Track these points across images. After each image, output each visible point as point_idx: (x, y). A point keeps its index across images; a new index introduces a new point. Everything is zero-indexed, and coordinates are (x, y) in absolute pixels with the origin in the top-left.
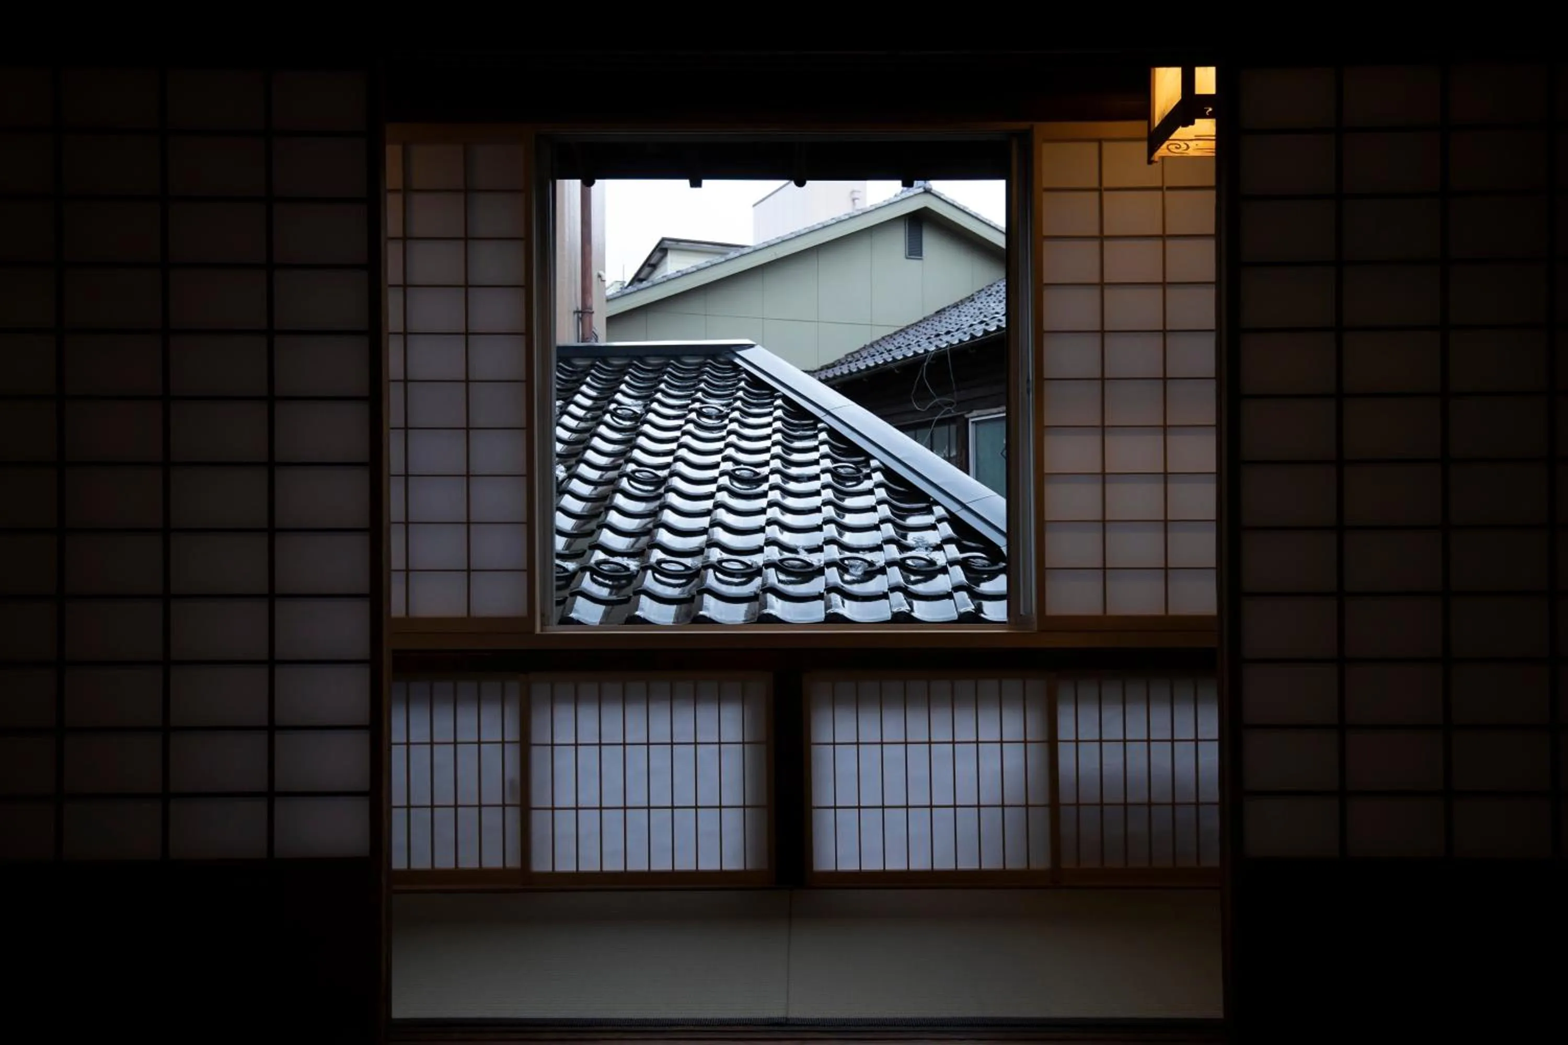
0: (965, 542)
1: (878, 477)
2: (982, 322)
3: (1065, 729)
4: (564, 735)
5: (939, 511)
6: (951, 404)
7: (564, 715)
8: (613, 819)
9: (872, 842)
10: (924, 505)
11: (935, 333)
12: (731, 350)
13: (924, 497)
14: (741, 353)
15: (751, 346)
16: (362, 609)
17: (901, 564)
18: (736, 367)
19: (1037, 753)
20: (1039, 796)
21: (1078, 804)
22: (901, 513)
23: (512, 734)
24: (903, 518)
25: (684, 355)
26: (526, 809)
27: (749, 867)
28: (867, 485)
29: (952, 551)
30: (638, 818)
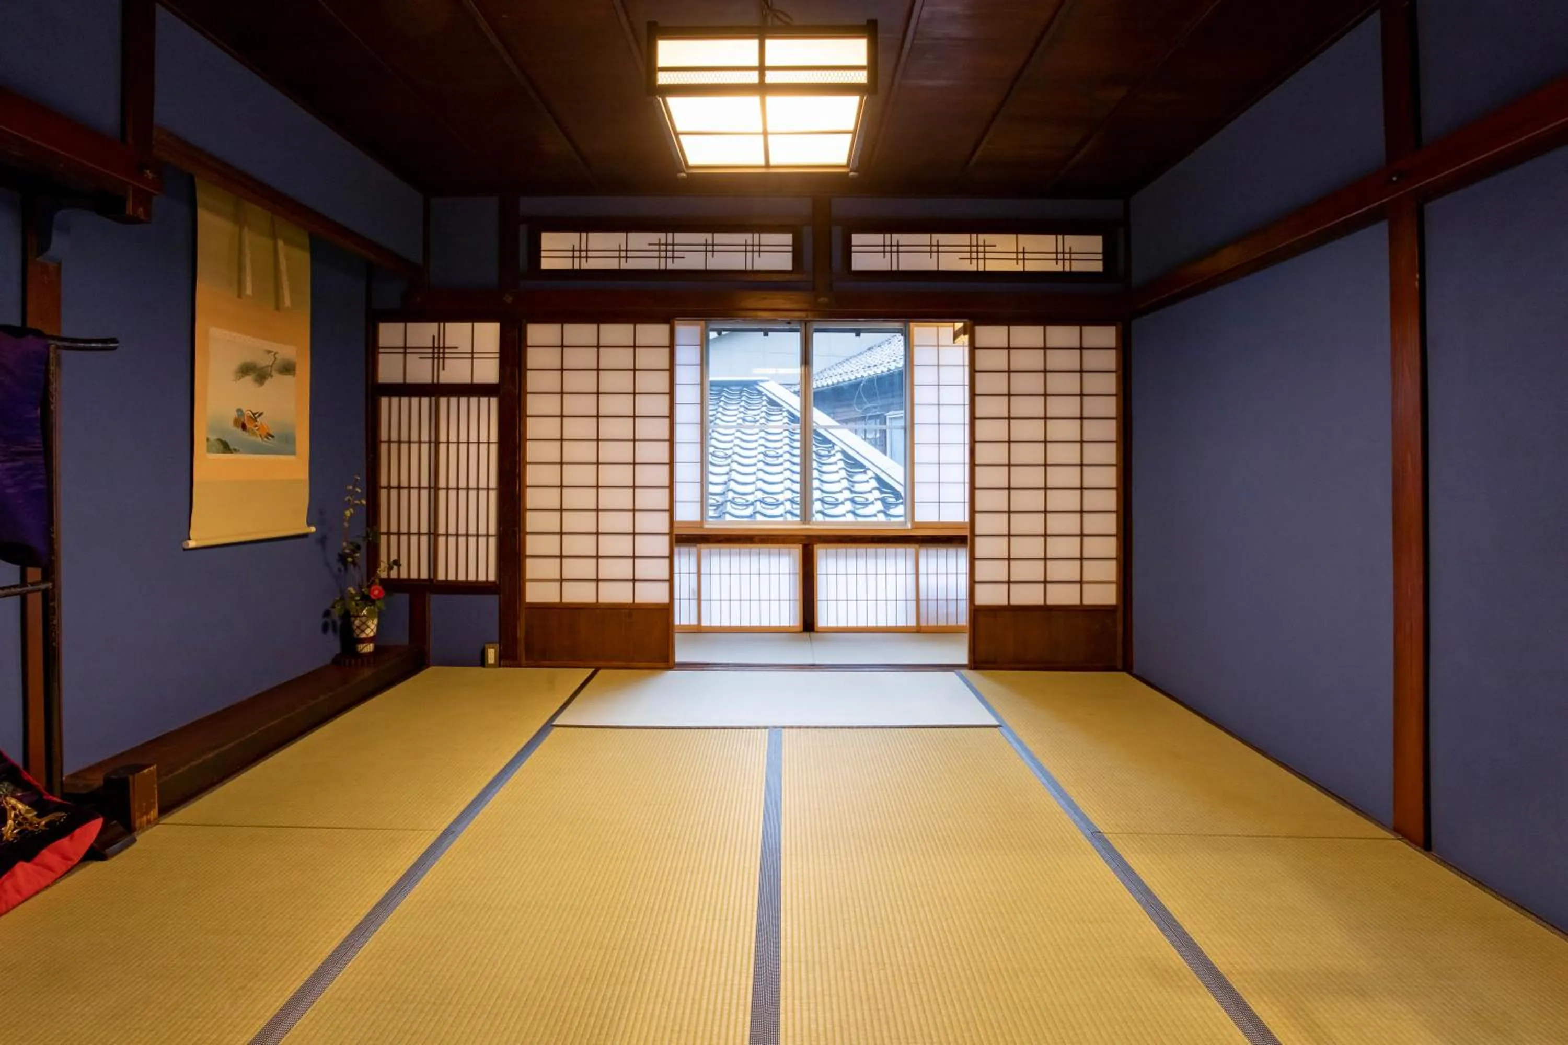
0: (884, 490)
1: (839, 456)
2: (894, 361)
3: (922, 569)
4: (715, 569)
5: (870, 474)
6: (875, 407)
7: (715, 560)
8: (736, 605)
9: (842, 614)
10: (862, 470)
11: (867, 365)
12: (756, 383)
13: (862, 466)
14: (761, 384)
15: (768, 381)
16: (666, 515)
17: (853, 501)
18: (760, 393)
19: (911, 579)
20: (912, 595)
21: (927, 600)
22: (851, 474)
23: (694, 569)
24: (851, 476)
25: (732, 386)
26: (699, 600)
27: (792, 625)
28: (832, 460)
29: (876, 494)
30: (745, 605)
